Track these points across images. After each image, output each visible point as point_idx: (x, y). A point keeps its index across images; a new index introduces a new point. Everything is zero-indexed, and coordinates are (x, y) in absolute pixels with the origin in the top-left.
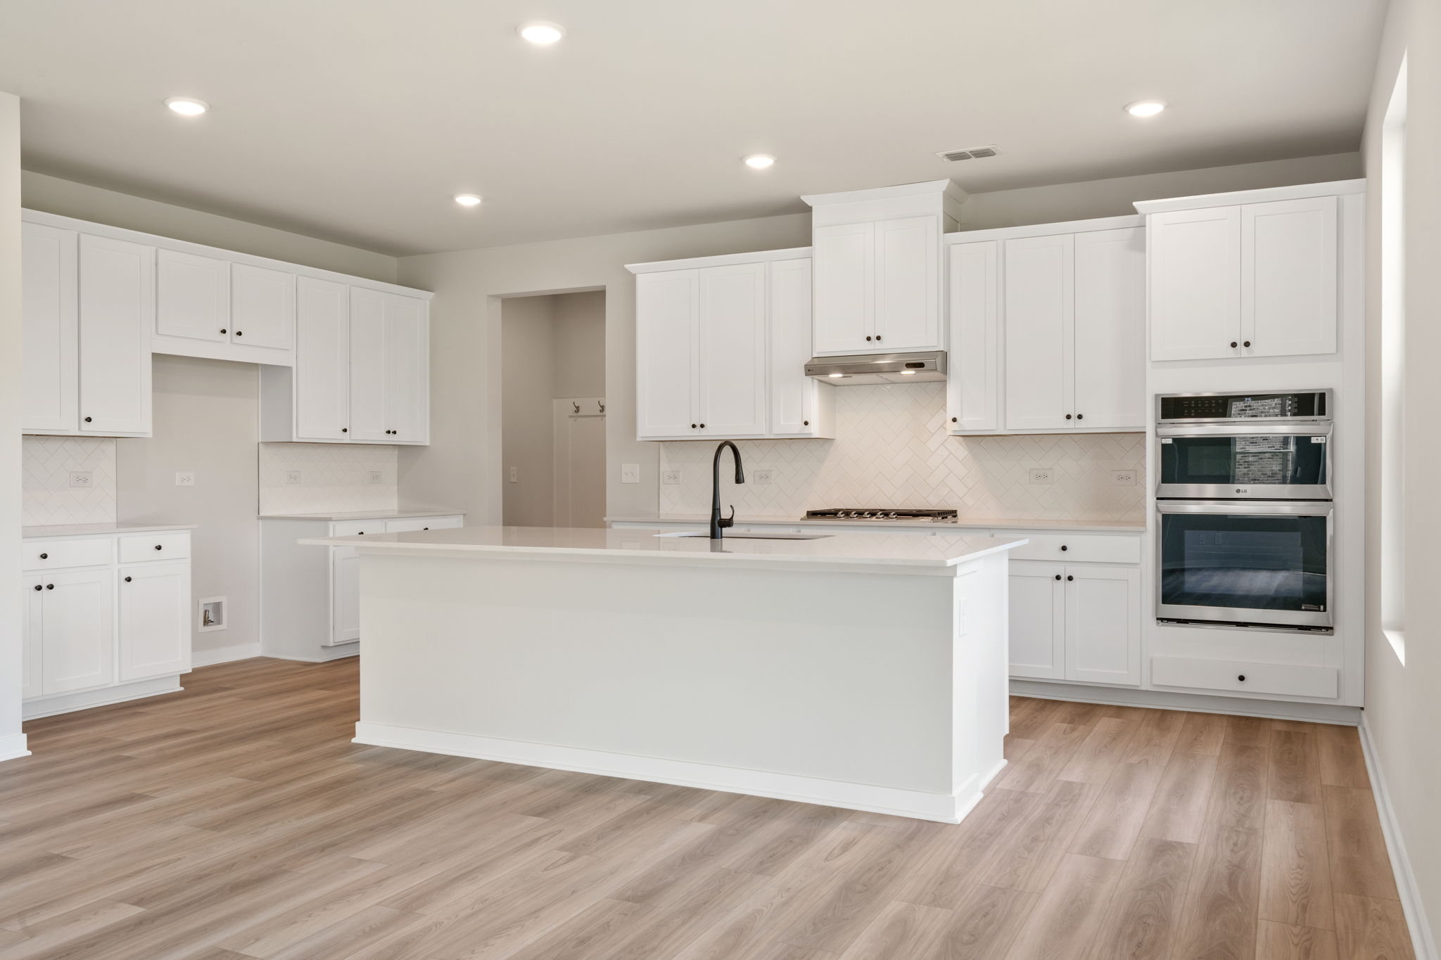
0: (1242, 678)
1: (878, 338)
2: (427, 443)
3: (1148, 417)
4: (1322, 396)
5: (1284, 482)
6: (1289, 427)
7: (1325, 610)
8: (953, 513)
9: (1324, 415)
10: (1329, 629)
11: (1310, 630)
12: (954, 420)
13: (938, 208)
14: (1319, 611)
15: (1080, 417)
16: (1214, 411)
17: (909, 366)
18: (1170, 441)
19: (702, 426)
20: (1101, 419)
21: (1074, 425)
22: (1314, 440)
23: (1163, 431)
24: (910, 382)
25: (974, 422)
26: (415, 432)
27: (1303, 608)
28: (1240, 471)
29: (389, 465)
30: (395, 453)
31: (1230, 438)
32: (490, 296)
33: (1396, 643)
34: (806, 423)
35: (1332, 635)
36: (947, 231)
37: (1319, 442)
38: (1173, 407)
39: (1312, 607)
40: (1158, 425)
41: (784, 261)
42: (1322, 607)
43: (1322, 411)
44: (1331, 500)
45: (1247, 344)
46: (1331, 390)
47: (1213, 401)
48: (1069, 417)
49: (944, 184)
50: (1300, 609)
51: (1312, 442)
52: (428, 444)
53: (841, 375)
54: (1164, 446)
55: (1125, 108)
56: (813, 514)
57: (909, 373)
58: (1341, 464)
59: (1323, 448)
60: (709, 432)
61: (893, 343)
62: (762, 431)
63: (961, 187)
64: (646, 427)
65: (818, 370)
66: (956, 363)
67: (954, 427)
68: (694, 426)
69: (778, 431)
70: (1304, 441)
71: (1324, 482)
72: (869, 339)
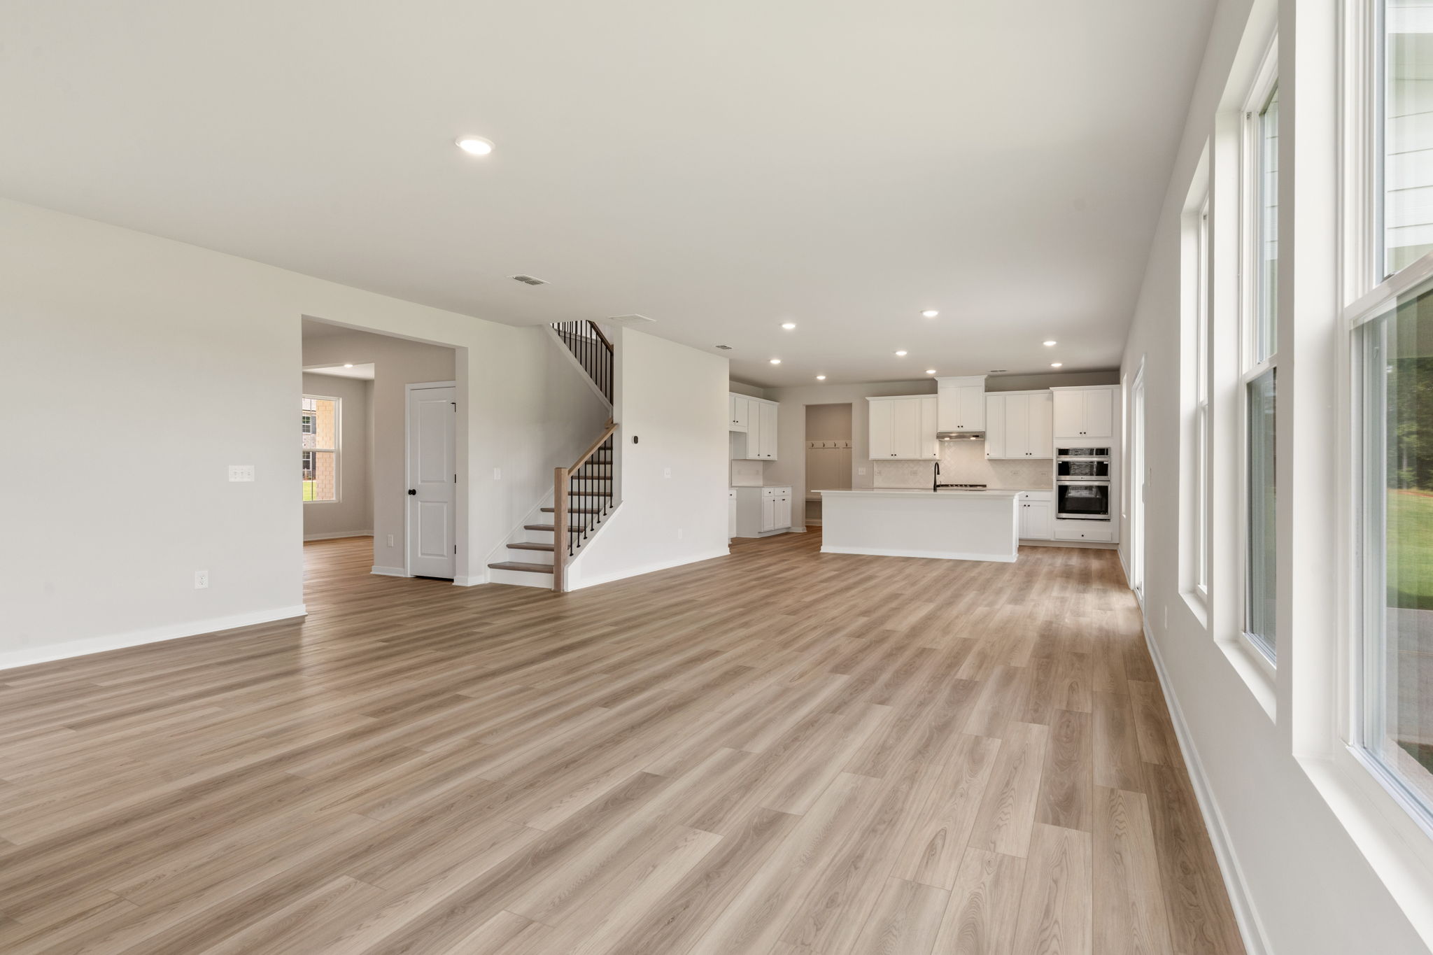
0: (1083, 536)
1: (962, 426)
3: (1055, 453)
4: (1107, 449)
5: (1092, 475)
6: (1096, 459)
7: (1108, 514)
8: (985, 485)
10: (1108, 519)
11: (1102, 520)
12: (988, 454)
13: (983, 384)
14: (1106, 514)
15: (1031, 454)
16: (1073, 453)
17: (974, 436)
18: (1060, 462)
19: (895, 455)
20: (1037, 455)
21: (1028, 457)
22: (1105, 463)
23: (1058, 459)
24: (974, 440)
25: (994, 455)
26: (774, 457)
28: (1072, 472)
29: (760, 467)
30: (762, 463)
31: (1076, 461)
32: (803, 404)
33: (1124, 516)
34: (934, 454)
35: (1109, 521)
36: (986, 391)
38: (1063, 452)
39: (1104, 513)
40: (1057, 457)
41: (927, 400)
43: (1107, 454)
44: (1109, 481)
45: (1085, 433)
46: (1110, 448)
47: (1073, 450)
48: (1027, 454)
49: (985, 376)
50: (1101, 514)
52: (778, 460)
53: (950, 438)
54: (1058, 463)
55: (1050, 363)
57: (974, 438)
58: (1113, 470)
59: (1107, 465)
60: (898, 457)
61: (967, 428)
62: (917, 457)
63: (990, 377)
64: (874, 455)
65: (941, 436)
66: (988, 435)
67: (988, 456)
68: (892, 455)
69: (924, 457)
70: (1102, 463)
71: (1108, 475)
72: (959, 427)
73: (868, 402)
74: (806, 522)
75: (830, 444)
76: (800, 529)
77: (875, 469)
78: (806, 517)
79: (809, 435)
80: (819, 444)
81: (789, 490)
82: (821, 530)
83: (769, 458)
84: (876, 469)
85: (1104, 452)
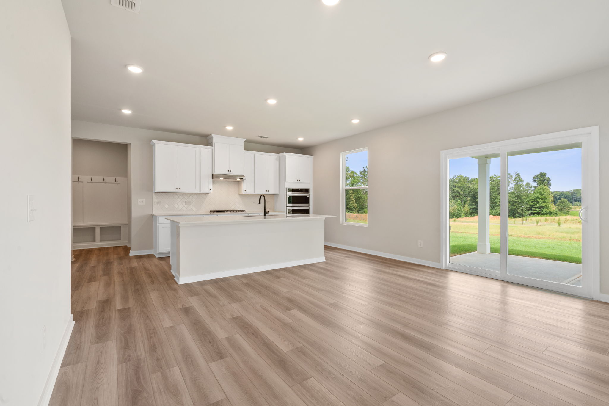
1: (231, 171)
3: (285, 191)
6: (304, 195)
8: (245, 211)
9: (308, 193)
12: (245, 190)
13: (243, 145)
15: (268, 191)
17: (240, 178)
18: (289, 196)
19: (180, 189)
20: (271, 192)
25: (248, 192)
31: (297, 196)
34: (211, 190)
36: (244, 150)
40: (287, 193)
44: (309, 206)
45: (299, 180)
46: (310, 189)
48: (266, 191)
49: (245, 140)
53: (223, 179)
57: (239, 180)
58: (311, 201)
59: (308, 198)
60: (182, 191)
61: (234, 172)
62: (197, 191)
64: (160, 187)
65: (215, 177)
66: (246, 178)
67: (245, 192)
68: (177, 189)
69: (202, 191)
70: (306, 197)
71: (308, 203)
72: (228, 171)
84: (155, 200)
85: (307, 191)
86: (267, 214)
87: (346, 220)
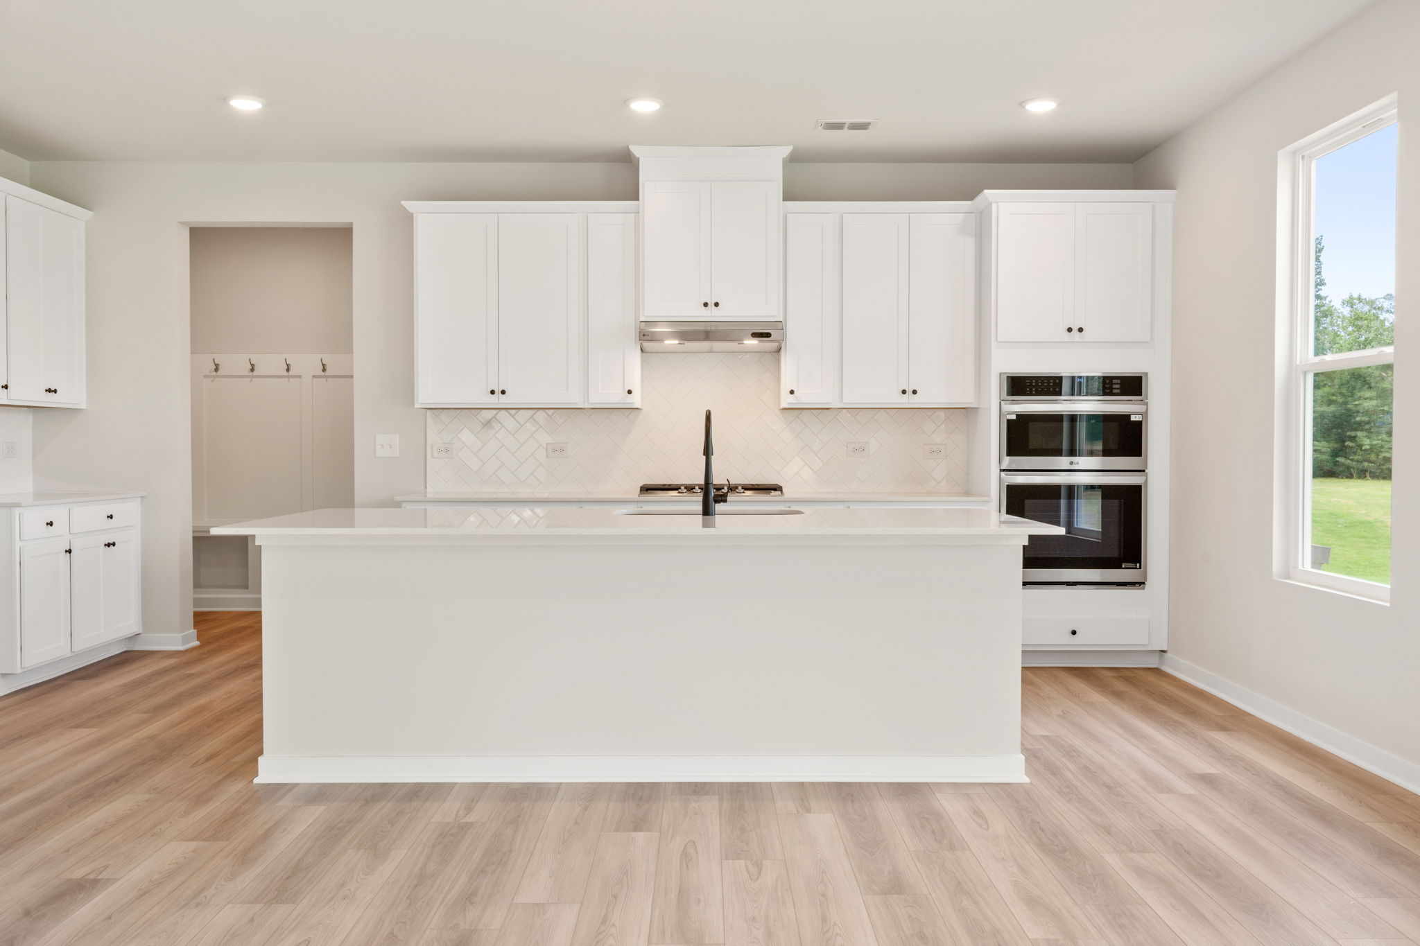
0: (1074, 633)
1: (717, 305)
2: (84, 406)
3: (995, 389)
4: (1141, 380)
6: (1113, 406)
7: (1140, 568)
8: (777, 488)
9: (1141, 395)
10: (1140, 584)
11: (1126, 585)
12: (792, 392)
13: (777, 176)
14: (1136, 568)
15: (915, 392)
16: (1051, 390)
17: (755, 335)
18: (1014, 417)
19: (503, 392)
21: (908, 400)
22: (1133, 418)
23: (1008, 406)
24: (749, 349)
25: (806, 397)
26: (72, 397)
27: (1123, 566)
29: (23, 434)
30: (29, 417)
31: (1062, 415)
32: (180, 222)
34: (630, 392)
35: (1144, 589)
36: (785, 199)
37: (1137, 419)
38: (1019, 386)
39: (1130, 565)
40: (1002, 400)
41: (608, 214)
42: (1138, 565)
43: (1139, 393)
44: (1144, 471)
45: (1081, 330)
46: (1146, 374)
47: (1051, 381)
48: (904, 392)
49: (786, 151)
50: (1121, 568)
51: (1132, 419)
52: (85, 408)
53: (677, 342)
54: (1009, 421)
55: (1022, 104)
56: (646, 489)
57: (753, 342)
58: (1156, 440)
59: (1139, 423)
60: (511, 399)
61: (731, 311)
62: (576, 400)
63: (795, 159)
64: (428, 392)
65: (647, 334)
66: (794, 334)
67: (791, 398)
68: (493, 392)
69: (597, 399)
70: (1124, 418)
71: (1140, 455)
72: (706, 305)
73: (409, 217)
74: (196, 602)
75: (270, 363)
76: (180, 638)
77: (432, 438)
78: (197, 585)
79: (201, 337)
80: (235, 363)
81: (129, 512)
82: (256, 631)
83: (50, 400)
84: (436, 437)
85: (1132, 386)
86: (719, 507)
87: (1322, 556)
